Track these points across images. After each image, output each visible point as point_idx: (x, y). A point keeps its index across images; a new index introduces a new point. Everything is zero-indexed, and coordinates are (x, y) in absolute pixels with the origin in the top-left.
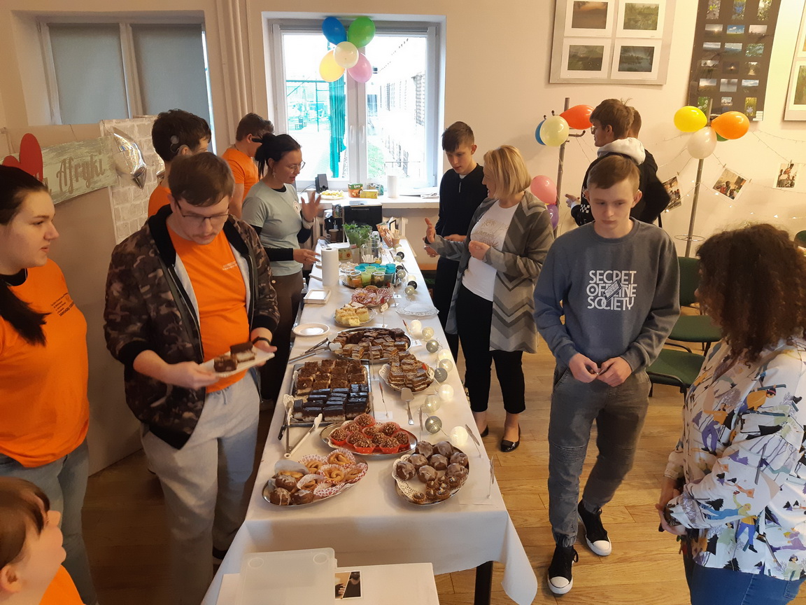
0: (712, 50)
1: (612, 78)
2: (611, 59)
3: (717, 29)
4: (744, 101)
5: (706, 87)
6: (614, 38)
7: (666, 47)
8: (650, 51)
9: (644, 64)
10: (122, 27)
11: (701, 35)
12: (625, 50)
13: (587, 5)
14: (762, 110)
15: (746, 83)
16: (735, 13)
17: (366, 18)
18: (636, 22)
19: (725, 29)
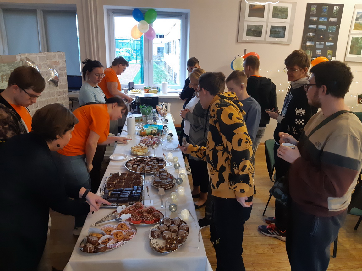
0: (312, 29)
1: (266, 40)
2: (266, 31)
3: (315, 19)
4: (327, 52)
5: (309, 45)
6: (267, 22)
7: (292, 27)
8: (284, 28)
9: (282, 34)
10: (38, 11)
11: (308, 21)
12: (273, 27)
13: (256, 7)
14: (335, 56)
15: (328, 44)
16: (323, 12)
17: (153, 10)
18: (278, 15)
19: (318, 19)
